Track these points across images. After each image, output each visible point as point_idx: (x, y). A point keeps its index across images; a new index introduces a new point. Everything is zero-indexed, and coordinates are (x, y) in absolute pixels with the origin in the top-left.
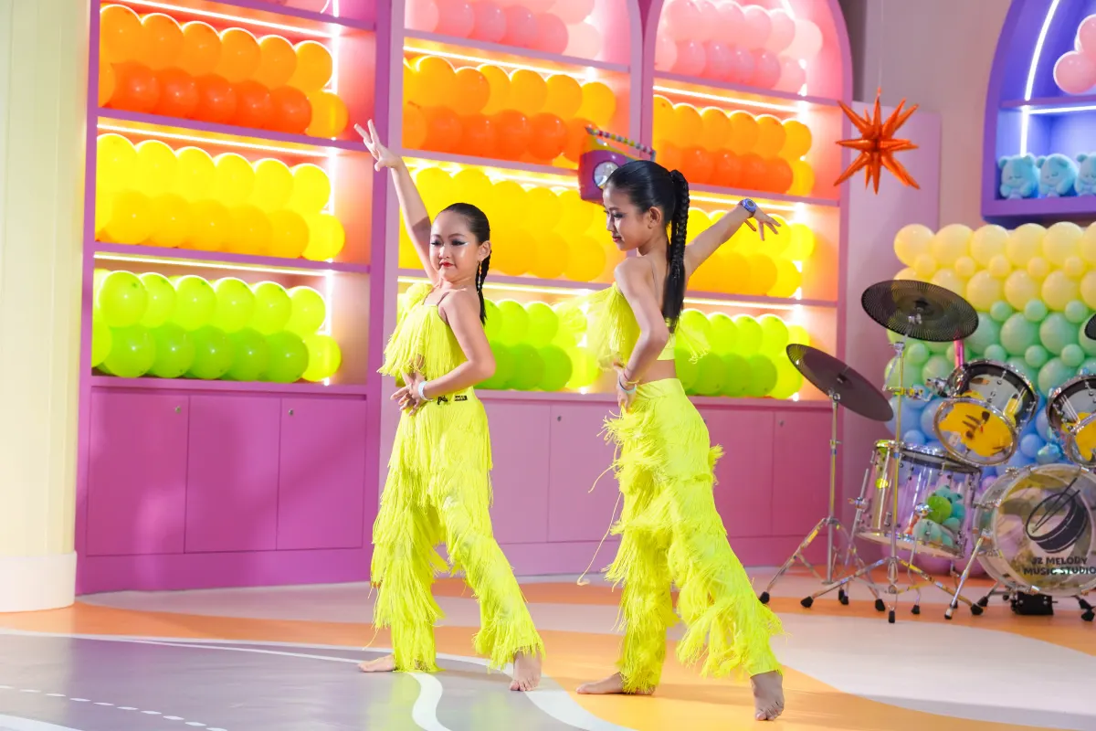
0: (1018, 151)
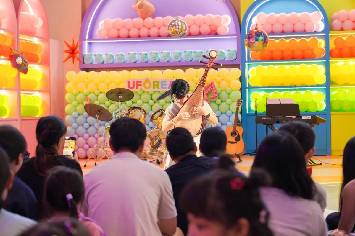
0: (85, 52)
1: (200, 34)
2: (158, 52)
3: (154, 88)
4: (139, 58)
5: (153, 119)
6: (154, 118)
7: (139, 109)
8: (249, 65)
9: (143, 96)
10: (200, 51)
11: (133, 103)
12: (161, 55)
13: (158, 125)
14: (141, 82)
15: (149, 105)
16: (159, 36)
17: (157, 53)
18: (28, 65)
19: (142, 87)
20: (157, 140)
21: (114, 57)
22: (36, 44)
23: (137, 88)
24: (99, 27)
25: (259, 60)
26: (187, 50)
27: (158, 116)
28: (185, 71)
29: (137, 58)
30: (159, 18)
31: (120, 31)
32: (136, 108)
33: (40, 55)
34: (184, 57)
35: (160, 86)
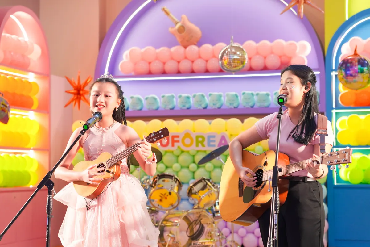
1: (265, 69)
2: (204, 94)
3: (197, 145)
4: (177, 103)
5: (192, 194)
6: (193, 191)
7: (170, 178)
8: (337, 113)
9: (181, 158)
10: (265, 93)
11: (167, 167)
12: (210, 98)
13: (199, 203)
14: (178, 137)
15: (190, 170)
16: (207, 72)
17: (203, 96)
18: (9, 111)
19: (180, 144)
20: (198, 226)
21: (143, 101)
22: (30, 83)
23: (173, 145)
24: (122, 59)
25: (352, 106)
26: (246, 92)
27: (200, 189)
28: (243, 122)
29: (175, 103)
30: (207, 47)
31: (152, 64)
32: (166, 176)
33: (36, 98)
34: (242, 102)
35: (206, 143)
